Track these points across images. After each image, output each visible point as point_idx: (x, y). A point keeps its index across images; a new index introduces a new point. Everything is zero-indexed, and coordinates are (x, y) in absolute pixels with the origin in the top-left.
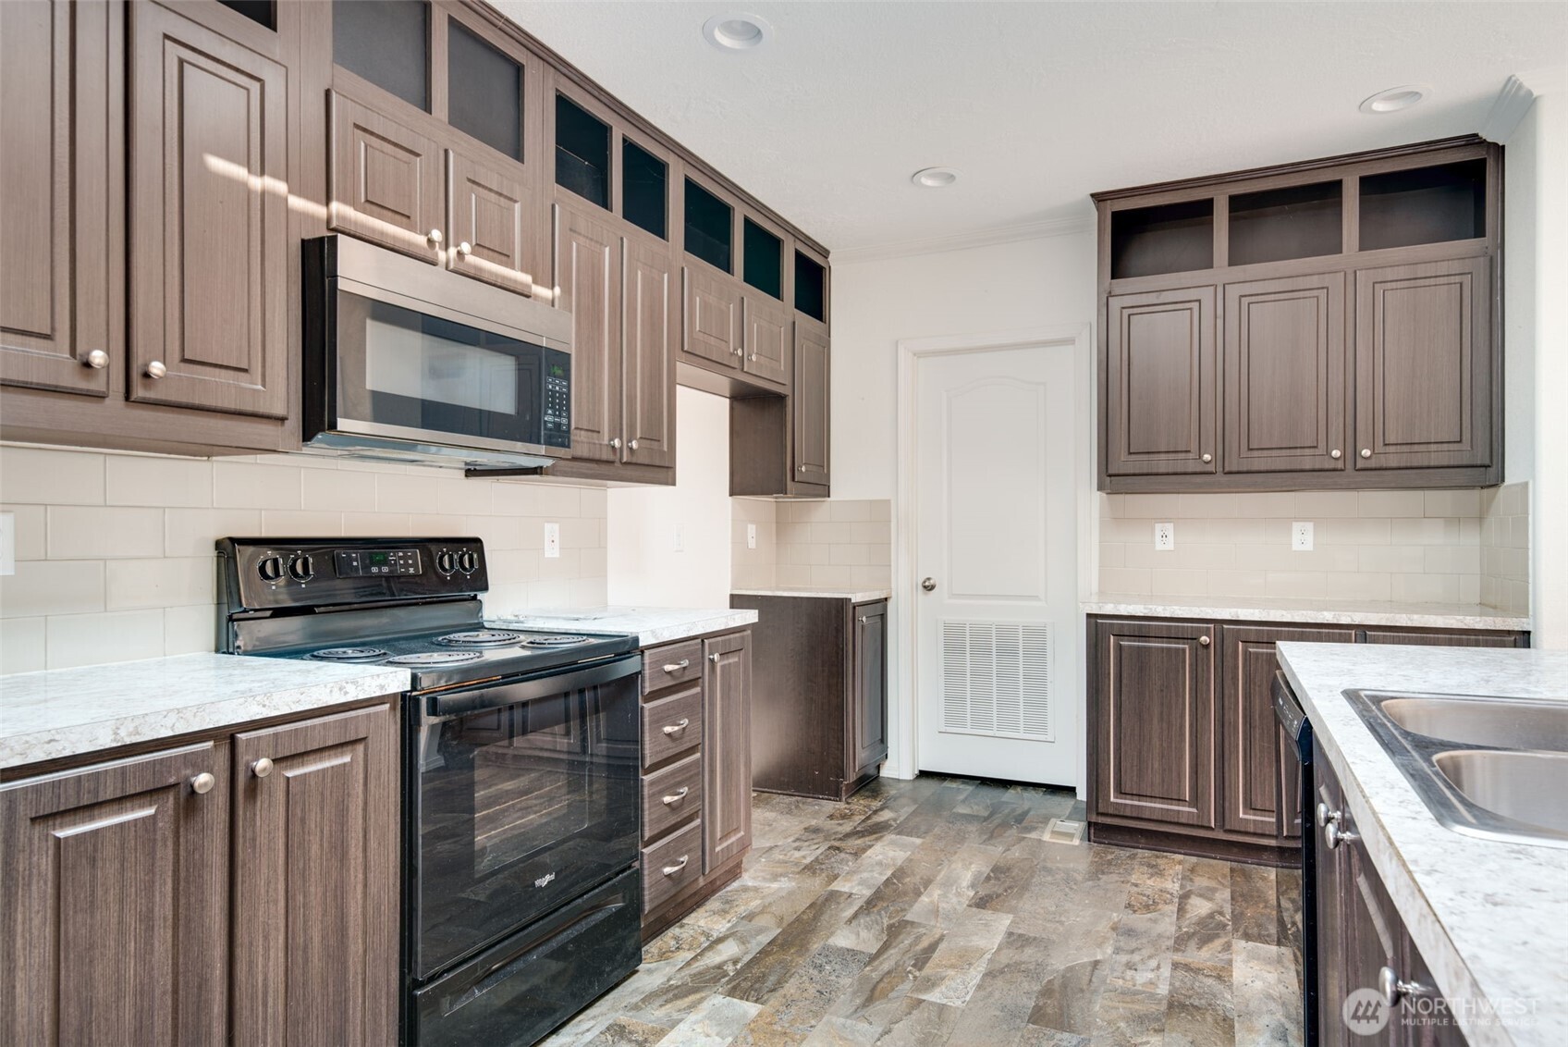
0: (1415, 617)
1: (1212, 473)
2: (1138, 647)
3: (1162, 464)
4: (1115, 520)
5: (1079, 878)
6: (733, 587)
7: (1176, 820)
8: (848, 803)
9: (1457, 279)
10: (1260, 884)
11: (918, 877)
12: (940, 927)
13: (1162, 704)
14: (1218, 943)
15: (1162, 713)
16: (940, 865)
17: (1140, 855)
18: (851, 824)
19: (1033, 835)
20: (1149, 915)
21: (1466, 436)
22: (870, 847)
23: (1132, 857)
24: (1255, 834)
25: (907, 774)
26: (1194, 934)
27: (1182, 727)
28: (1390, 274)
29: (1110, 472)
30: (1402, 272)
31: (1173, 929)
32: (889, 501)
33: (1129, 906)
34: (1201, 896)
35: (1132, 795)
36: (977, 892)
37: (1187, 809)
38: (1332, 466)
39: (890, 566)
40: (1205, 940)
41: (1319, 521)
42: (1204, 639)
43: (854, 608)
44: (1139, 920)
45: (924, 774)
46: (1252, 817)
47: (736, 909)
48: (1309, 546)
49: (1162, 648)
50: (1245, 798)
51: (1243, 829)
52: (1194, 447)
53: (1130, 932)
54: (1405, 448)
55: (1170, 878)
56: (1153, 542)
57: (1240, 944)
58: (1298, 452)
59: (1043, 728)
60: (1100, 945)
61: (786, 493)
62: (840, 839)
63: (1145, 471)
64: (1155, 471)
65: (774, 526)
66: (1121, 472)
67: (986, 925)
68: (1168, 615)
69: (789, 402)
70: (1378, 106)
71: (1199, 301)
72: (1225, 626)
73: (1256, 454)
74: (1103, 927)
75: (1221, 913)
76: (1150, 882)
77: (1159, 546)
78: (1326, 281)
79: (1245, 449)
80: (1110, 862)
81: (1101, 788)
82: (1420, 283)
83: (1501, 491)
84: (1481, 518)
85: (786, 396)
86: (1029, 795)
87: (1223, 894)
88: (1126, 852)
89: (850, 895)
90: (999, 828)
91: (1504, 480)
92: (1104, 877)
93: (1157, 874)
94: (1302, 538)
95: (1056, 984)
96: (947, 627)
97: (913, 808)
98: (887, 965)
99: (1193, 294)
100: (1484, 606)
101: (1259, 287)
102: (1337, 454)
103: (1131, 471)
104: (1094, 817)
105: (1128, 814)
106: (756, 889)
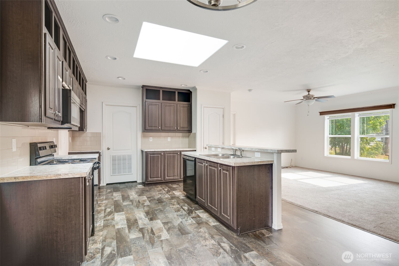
0: (186, 149)
2: (153, 156)
3: (153, 128)
4: (144, 136)
6: (69, 151)
9: (187, 107)
10: (170, 186)
11: (126, 195)
12: (137, 199)
14: (171, 192)
16: (128, 194)
17: (154, 186)
18: (104, 193)
21: (189, 127)
22: (113, 194)
24: (168, 180)
25: (105, 185)
27: (159, 167)
28: (181, 105)
29: (146, 129)
30: (182, 105)
33: (158, 191)
34: (165, 188)
35: (152, 178)
36: (137, 195)
38: (175, 130)
39: (101, 145)
41: (172, 137)
42: (162, 154)
43: (101, 153)
44: (161, 192)
46: (168, 178)
48: (170, 141)
49: (156, 156)
50: (167, 175)
52: (158, 126)
53: (161, 193)
54: (183, 128)
57: (173, 191)
58: (171, 128)
59: (131, 172)
60: (159, 195)
61: (84, 131)
62: (106, 195)
63: (151, 129)
65: (72, 137)
66: (147, 129)
68: (157, 151)
70: (183, 85)
72: (165, 152)
73: (166, 127)
75: (169, 189)
76: (158, 189)
77: (150, 141)
79: (164, 127)
80: (150, 188)
81: (148, 178)
82: (184, 107)
83: (192, 133)
84: (188, 137)
85: (83, 111)
86: (129, 183)
87: (167, 188)
88: (152, 187)
89: (119, 200)
90: (131, 188)
91: (192, 132)
92: (152, 190)
93: (158, 188)
94: (169, 139)
95: (158, 200)
96: (113, 156)
97: (113, 189)
98: (135, 204)
99: (158, 104)
100: (189, 148)
101: (166, 104)
102: (175, 128)
103: (149, 129)
104: (146, 183)
105: (152, 181)
106: (101, 203)
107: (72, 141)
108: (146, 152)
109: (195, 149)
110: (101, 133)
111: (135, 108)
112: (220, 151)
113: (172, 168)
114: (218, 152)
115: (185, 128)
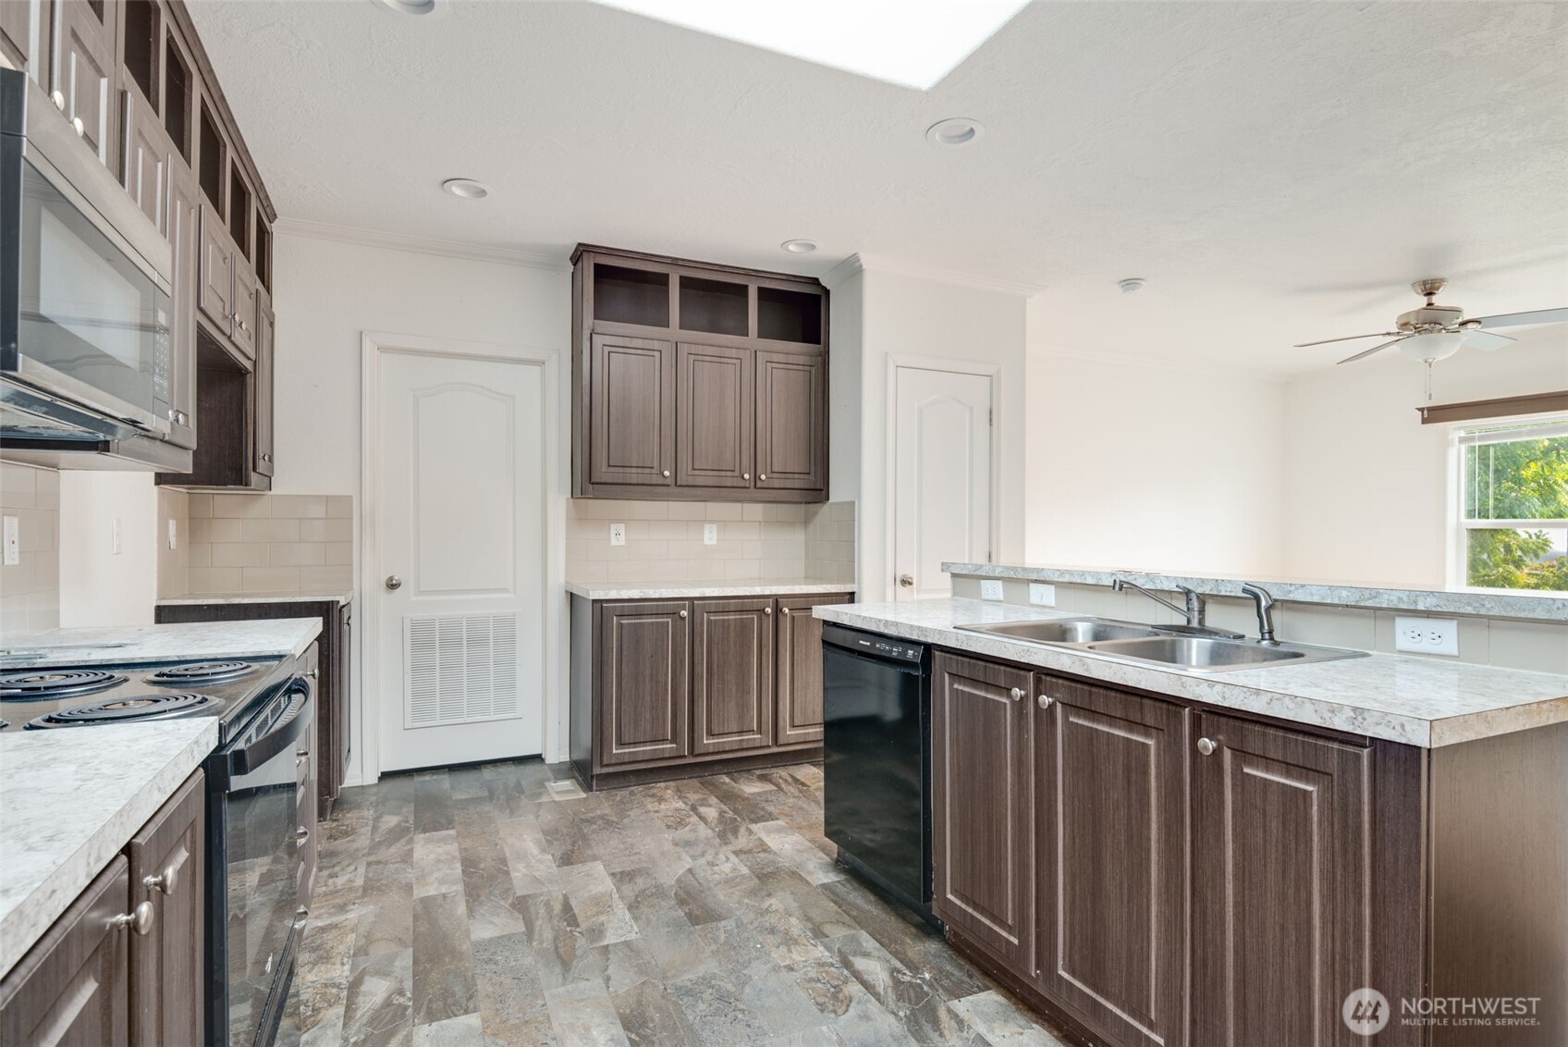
1: (669, 486)
2: (635, 623)
3: (633, 476)
4: (578, 520)
5: (615, 819)
6: (160, 598)
7: (662, 756)
8: (335, 820)
9: (808, 368)
10: (725, 787)
11: (489, 860)
12: (557, 892)
13: (652, 667)
14: (742, 830)
15: (652, 675)
16: (496, 845)
17: (636, 791)
18: (363, 837)
19: (544, 799)
20: (687, 828)
21: (813, 469)
22: (412, 850)
23: (632, 793)
24: (713, 753)
25: (372, 779)
26: (724, 830)
27: (666, 684)
28: (775, 357)
29: (593, 480)
30: (781, 358)
31: (710, 831)
32: (351, 496)
33: (668, 827)
34: (702, 805)
35: (630, 744)
36: (553, 855)
37: (669, 746)
38: (743, 485)
39: (352, 565)
40: (735, 831)
41: (723, 523)
42: (683, 613)
43: (340, 611)
44: (683, 833)
45: (385, 776)
46: (711, 741)
47: (336, 951)
48: (714, 542)
49: (652, 623)
50: (707, 729)
51: (706, 752)
52: (656, 464)
53: (688, 844)
54: (783, 476)
55: (672, 800)
56: (609, 539)
57: (754, 827)
58: (723, 473)
59: (512, 707)
60: (679, 858)
61: (246, 485)
62: (369, 854)
63: (621, 481)
64: (628, 481)
65: (187, 521)
66: (602, 481)
67: (588, 875)
68: (657, 596)
69: (250, 379)
70: (792, 248)
71: (661, 352)
72: (696, 602)
73: (697, 472)
74: (668, 846)
75: (725, 812)
76: (663, 807)
77: (614, 542)
78: (741, 354)
79: (690, 468)
80: (622, 802)
81: (605, 743)
82: (789, 367)
83: (825, 509)
84: (806, 522)
85: (247, 372)
86: (503, 769)
87: (713, 800)
88: (625, 792)
89: (444, 896)
90: (511, 800)
91: (828, 499)
92: (631, 813)
93: (661, 800)
94: (710, 536)
95: (683, 895)
96: (414, 624)
97: (412, 807)
98: (548, 935)
99: (656, 345)
100: (809, 579)
101: (700, 349)
102: (746, 476)
103: (610, 481)
104: (597, 770)
105: (626, 760)
106: (335, 926)
107: (190, 543)
108: (599, 605)
109: (848, 588)
110: (350, 498)
111: (536, 369)
112: (1045, 602)
113: (734, 690)
115: (796, 476)
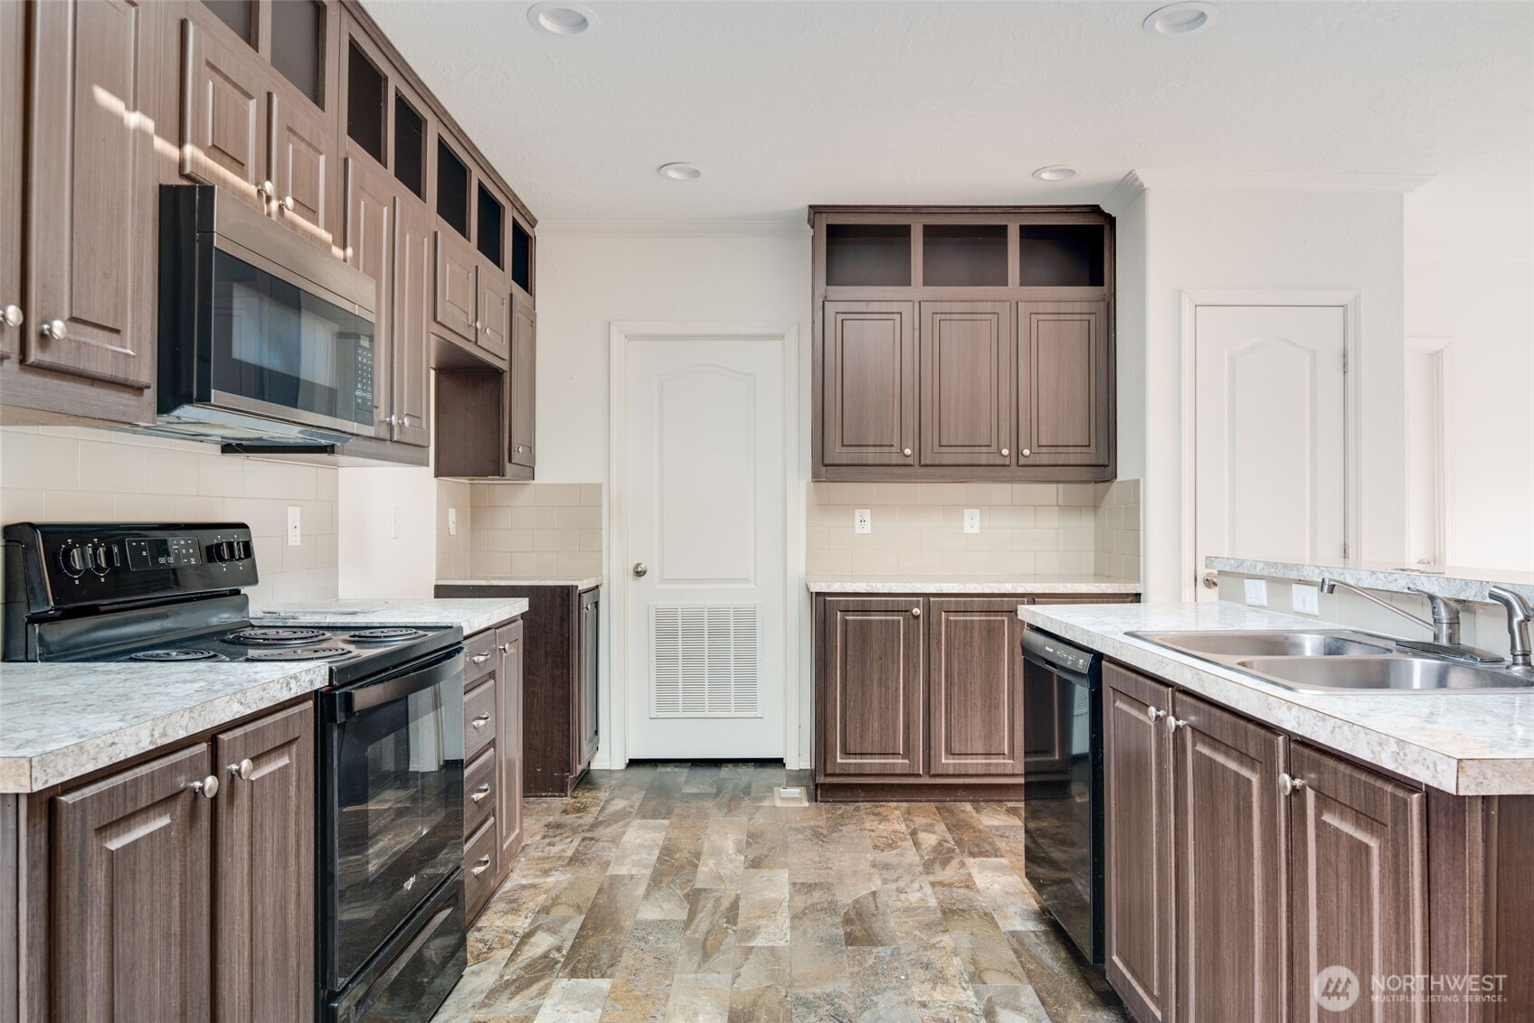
0: (1069, 585)
1: (911, 466)
2: (861, 621)
3: (870, 456)
4: (820, 506)
5: (825, 832)
6: (438, 577)
7: (892, 772)
8: (575, 797)
9: (1086, 317)
10: (962, 816)
11: (686, 852)
12: (731, 891)
13: (881, 670)
14: (955, 863)
15: (881, 679)
16: (699, 839)
17: (862, 808)
18: (590, 815)
19: (766, 803)
20: (895, 852)
21: (1093, 440)
22: (624, 833)
23: (857, 809)
24: (953, 776)
25: (619, 764)
26: (934, 859)
27: (897, 689)
28: (1042, 307)
29: (826, 462)
30: (1050, 307)
31: (918, 858)
32: (601, 485)
33: (876, 847)
34: (924, 831)
35: (856, 754)
36: (746, 857)
37: (901, 761)
38: (1001, 463)
39: (601, 552)
40: (945, 863)
41: (987, 508)
42: (916, 611)
43: (580, 595)
44: (889, 856)
45: (633, 763)
46: (951, 761)
47: (525, 906)
48: (976, 530)
49: (881, 621)
50: (946, 746)
51: (944, 773)
52: (896, 442)
53: (887, 867)
54: (1053, 450)
55: (895, 821)
56: (853, 527)
57: (970, 861)
58: (976, 449)
59: (752, 705)
60: (870, 880)
61: (503, 476)
62: (588, 831)
63: (856, 462)
64: (864, 462)
65: (469, 509)
66: (836, 462)
67: (769, 881)
68: (885, 590)
69: (507, 379)
70: (1046, 176)
71: (901, 313)
72: (931, 599)
73: (944, 449)
74: (864, 866)
75: (946, 841)
76: (882, 827)
77: (859, 530)
78: (997, 307)
79: (936, 443)
80: (842, 816)
81: (829, 751)
82: (1062, 317)
83: (1115, 486)
84: (1095, 506)
85: (504, 371)
86: (742, 770)
87: (941, 827)
88: (850, 807)
89: (632, 877)
90: (733, 800)
91: (1116, 477)
92: (844, 828)
93: (884, 819)
94: (972, 522)
95: (852, 914)
96: (659, 612)
97: (642, 794)
98: (704, 927)
99: (895, 307)
100: (1099, 576)
101: (946, 307)
102: (1005, 452)
103: (845, 462)
104: (821, 779)
105: (852, 772)
106: (534, 886)
107: (472, 529)
108: (821, 598)
109: (1131, 588)
110: (599, 486)
111: (777, 344)
112: (1307, 610)
113: (979, 703)
114: (1297, 613)
115: (1071, 449)
